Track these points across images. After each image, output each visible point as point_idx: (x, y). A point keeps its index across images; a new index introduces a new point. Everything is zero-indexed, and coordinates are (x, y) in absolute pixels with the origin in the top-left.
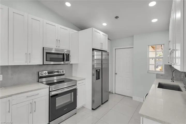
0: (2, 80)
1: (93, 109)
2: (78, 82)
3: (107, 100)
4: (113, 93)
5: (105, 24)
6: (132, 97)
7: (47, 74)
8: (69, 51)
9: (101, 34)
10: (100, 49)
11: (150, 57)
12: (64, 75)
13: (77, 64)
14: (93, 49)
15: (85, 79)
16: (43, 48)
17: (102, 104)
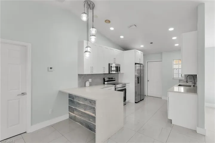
0: (91, 81)
1: (135, 103)
2: (127, 85)
3: (143, 99)
4: (146, 96)
5: (142, 46)
6: (161, 98)
7: (108, 80)
8: (120, 65)
9: (140, 53)
10: (139, 63)
11: (174, 68)
12: (115, 80)
13: (123, 73)
14: (135, 63)
15: (129, 83)
16: (109, 64)
17: (141, 100)
